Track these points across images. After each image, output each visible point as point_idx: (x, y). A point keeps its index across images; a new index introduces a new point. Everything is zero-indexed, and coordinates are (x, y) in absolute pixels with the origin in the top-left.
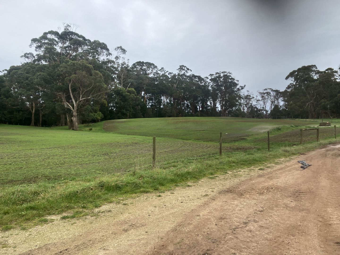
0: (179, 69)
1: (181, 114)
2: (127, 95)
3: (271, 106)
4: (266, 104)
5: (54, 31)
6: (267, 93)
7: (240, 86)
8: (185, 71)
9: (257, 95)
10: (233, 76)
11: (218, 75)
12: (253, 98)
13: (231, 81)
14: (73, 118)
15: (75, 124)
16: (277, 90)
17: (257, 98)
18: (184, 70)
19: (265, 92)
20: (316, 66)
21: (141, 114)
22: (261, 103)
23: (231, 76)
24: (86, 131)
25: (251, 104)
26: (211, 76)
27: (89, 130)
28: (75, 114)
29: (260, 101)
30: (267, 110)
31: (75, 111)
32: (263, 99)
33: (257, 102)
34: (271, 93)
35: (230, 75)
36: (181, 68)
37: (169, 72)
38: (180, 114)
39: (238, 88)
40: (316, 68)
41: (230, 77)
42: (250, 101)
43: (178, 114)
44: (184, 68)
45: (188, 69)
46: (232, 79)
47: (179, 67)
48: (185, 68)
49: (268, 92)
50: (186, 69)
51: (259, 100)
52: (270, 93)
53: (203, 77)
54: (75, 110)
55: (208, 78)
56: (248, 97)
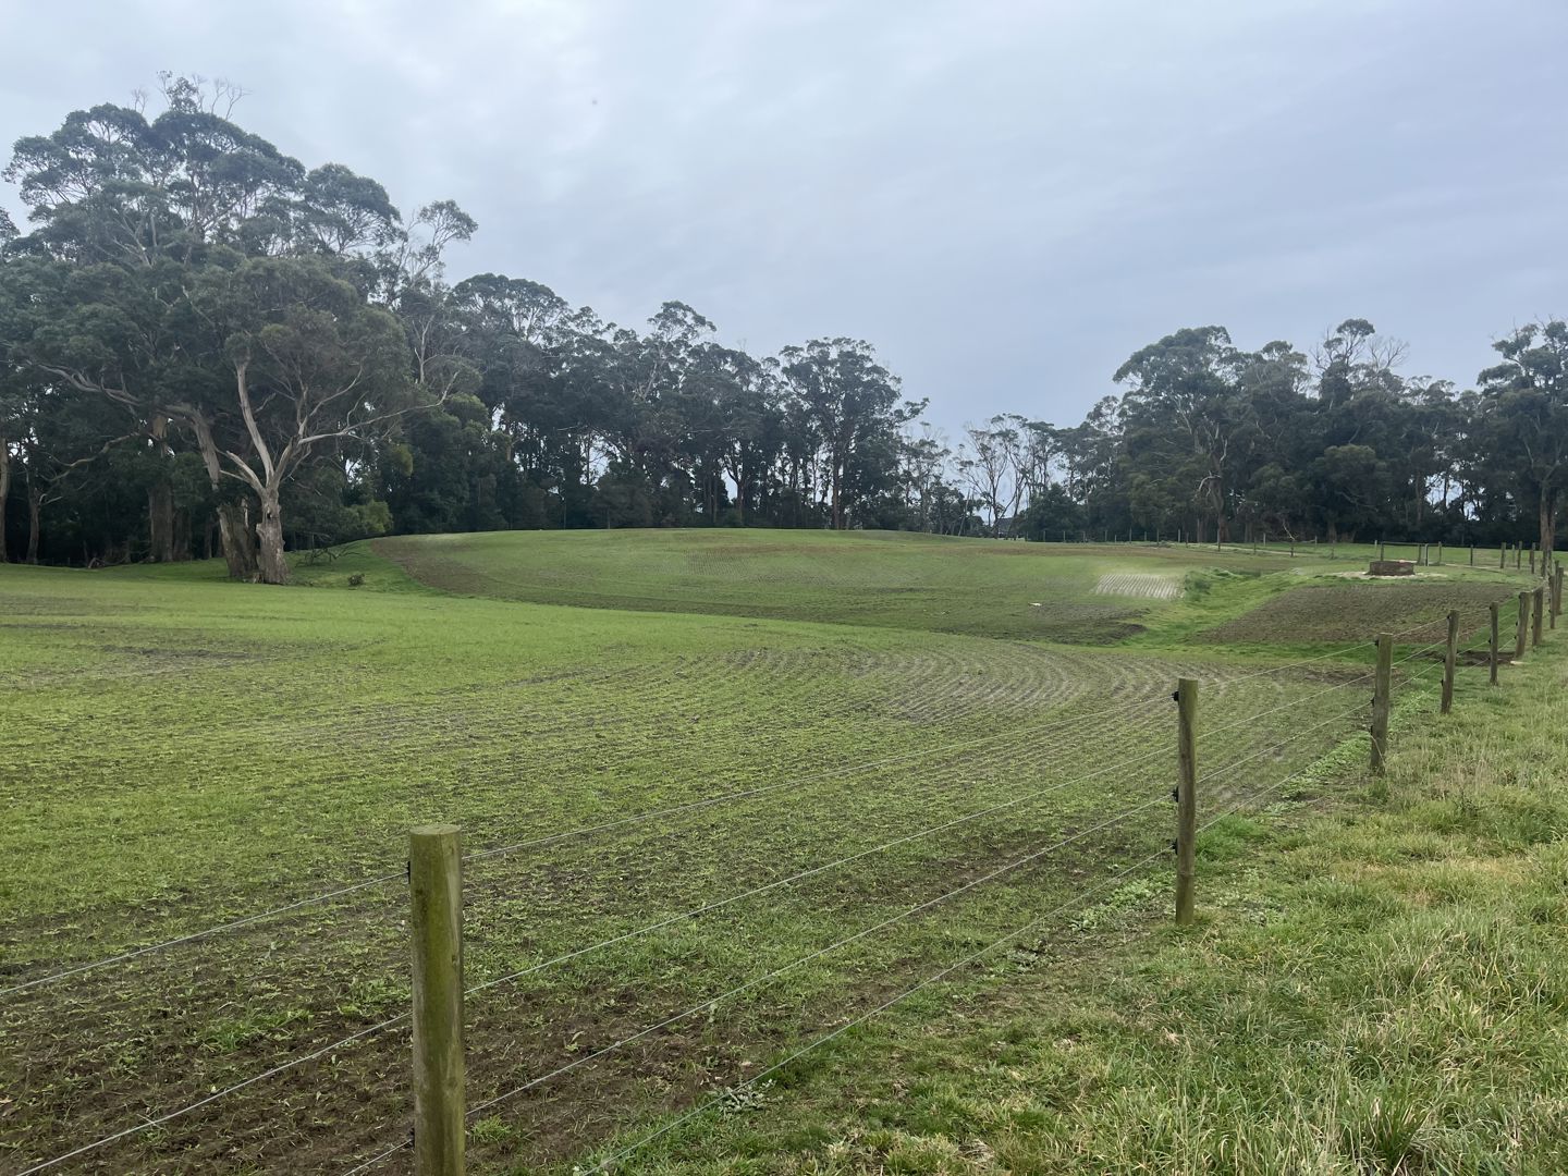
0: (658, 316)
1: (671, 514)
2: (448, 423)
3: (1018, 487)
4: (996, 478)
5: (120, 107)
6: (1004, 435)
7: (907, 403)
8: (685, 327)
9: (964, 439)
10: (877, 359)
11: (816, 352)
12: (947, 452)
13: (869, 378)
14: (264, 527)
15: (274, 556)
16: (1043, 423)
17: (961, 454)
18: (680, 322)
19: (995, 429)
20: (1225, 333)
21: (499, 513)
22: (980, 473)
23: (871, 360)
24: (330, 586)
25: (937, 477)
26: (790, 354)
27: (348, 584)
28: (271, 506)
29: (973, 468)
30: (1002, 503)
31: (272, 494)
32: (986, 459)
33: (961, 470)
34: (1021, 432)
35: (866, 353)
36: (670, 313)
37: (617, 329)
38: (669, 517)
39: (896, 411)
40: (1228, 340)
41: (869, 365)
42: (933, 464)
43: (657, 514)
44: (680, 314)
45: (700, 321)
46: (875, 369)
47: (661, 311)
48: (688, 313)
49: (1008, 432)
50: (689, 320)
51: (971, 463)
52: (1016, 435)
53: (755, 355)
54: (272, 492)
55: (778, 365)
56: (926, 449)
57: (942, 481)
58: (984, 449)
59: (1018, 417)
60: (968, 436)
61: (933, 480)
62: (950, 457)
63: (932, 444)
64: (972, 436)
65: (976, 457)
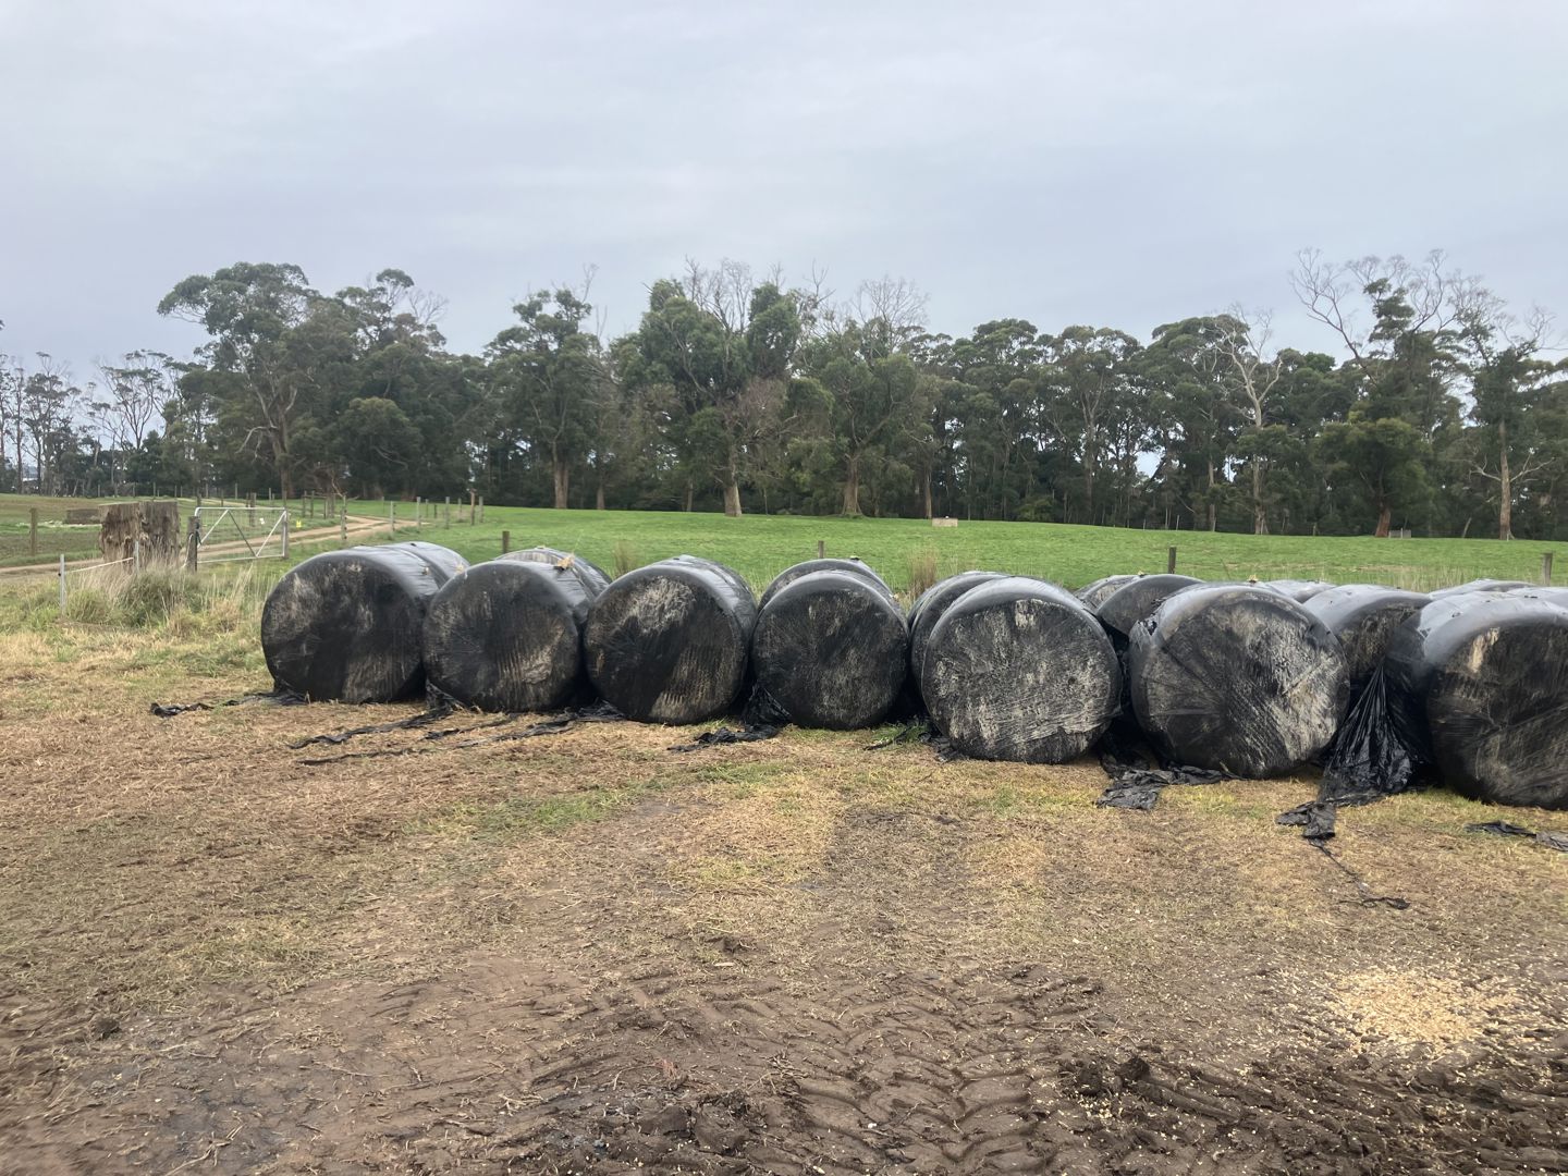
6: (144, 373)
9: (96, 377)
12: (74, 391)
16: (191, 364)
17: (91, 393)
19: (131, 366)
20: (301, 273)
25: (65, 421)
29: (109, 412)
33: (92, 414)
34: (164, 373)
40: (306, 280)
42: (56, 405)
49: (148, 371)
52: (158, 376)
56: (46, 386)
57: (73, 427)
58: (123, 390)
59: (162, 355)
60: (101, 374)
61: (58, 424)
62: (78, 398)
63: (54, 380)
64: (107, 374)
65: (112, 399)
